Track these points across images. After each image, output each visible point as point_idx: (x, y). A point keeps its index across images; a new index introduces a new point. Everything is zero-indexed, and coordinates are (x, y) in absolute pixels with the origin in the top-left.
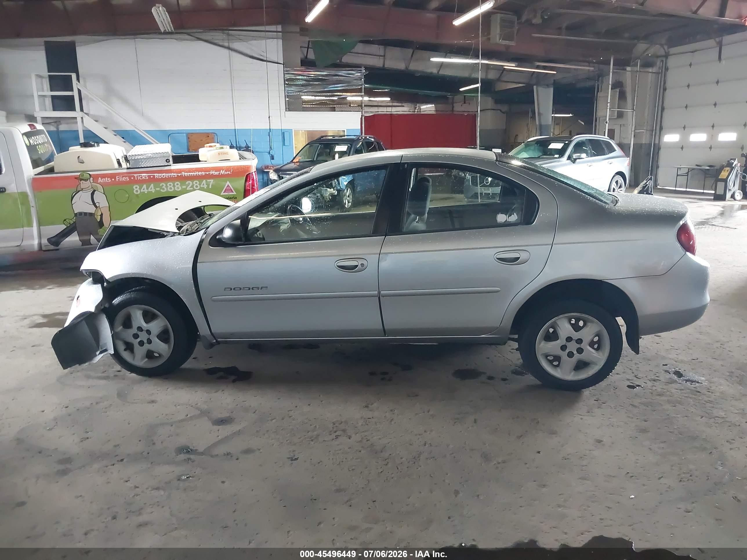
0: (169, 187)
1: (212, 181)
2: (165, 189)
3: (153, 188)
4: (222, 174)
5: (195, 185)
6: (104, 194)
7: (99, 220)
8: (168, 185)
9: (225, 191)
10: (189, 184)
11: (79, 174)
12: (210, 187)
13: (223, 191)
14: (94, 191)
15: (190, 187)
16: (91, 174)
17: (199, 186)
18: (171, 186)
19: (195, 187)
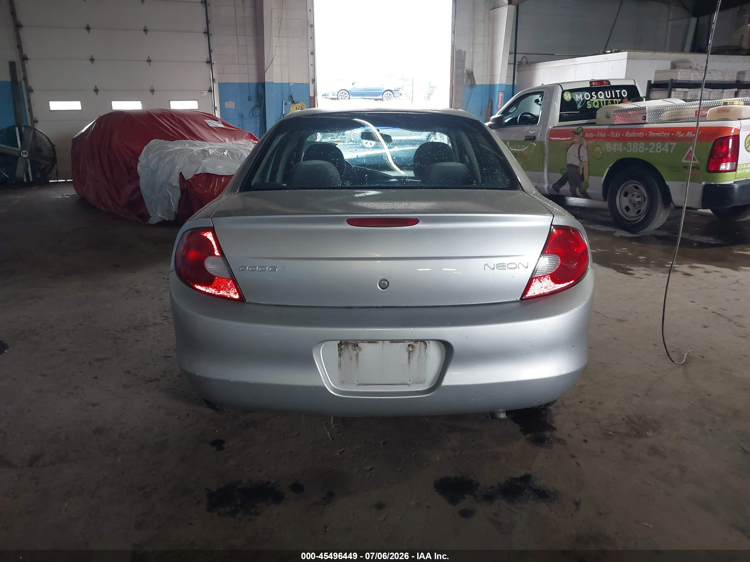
0: (641, 147)
1: (674, 144)
2: (631, 148)
3: (621, 147)
4: (688, 136)
5: (658, 147)
6: (586, 149)
7: (581, 174)
8: (634, 144)
9: (686, 158)
10: (652, 145)
11: (576, 127)
12: (672, 152)
13: (684, 158)
14: (581, 145)
15: (653, 150)
16: (584, 128)
17: (661, 149)
18: (636, 147)
19: (657, 149)
